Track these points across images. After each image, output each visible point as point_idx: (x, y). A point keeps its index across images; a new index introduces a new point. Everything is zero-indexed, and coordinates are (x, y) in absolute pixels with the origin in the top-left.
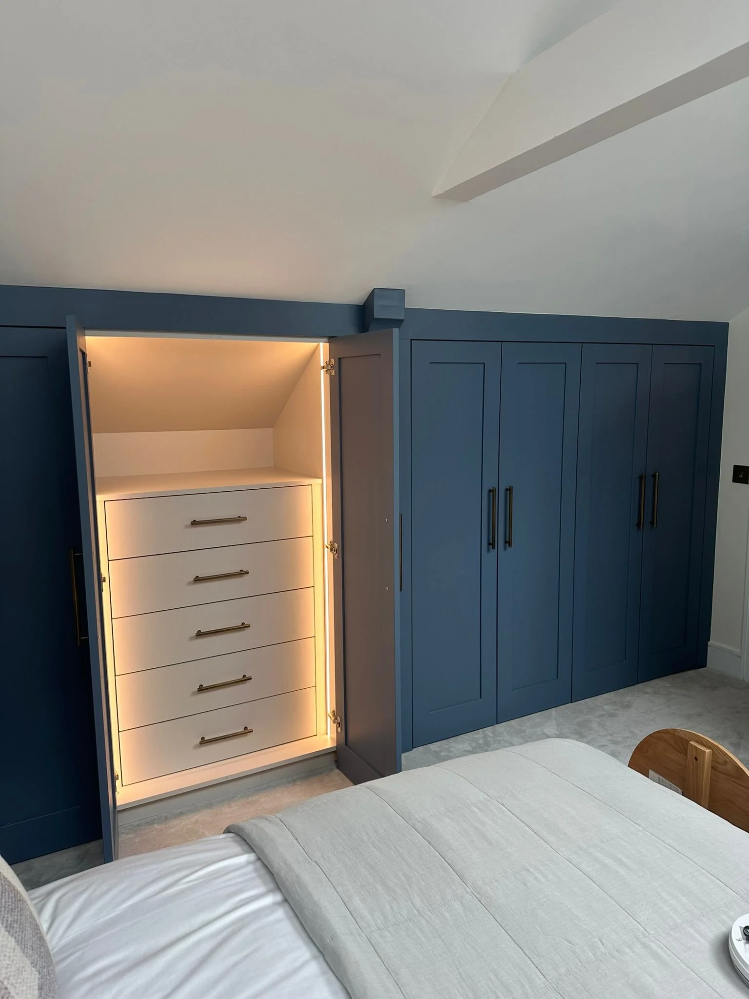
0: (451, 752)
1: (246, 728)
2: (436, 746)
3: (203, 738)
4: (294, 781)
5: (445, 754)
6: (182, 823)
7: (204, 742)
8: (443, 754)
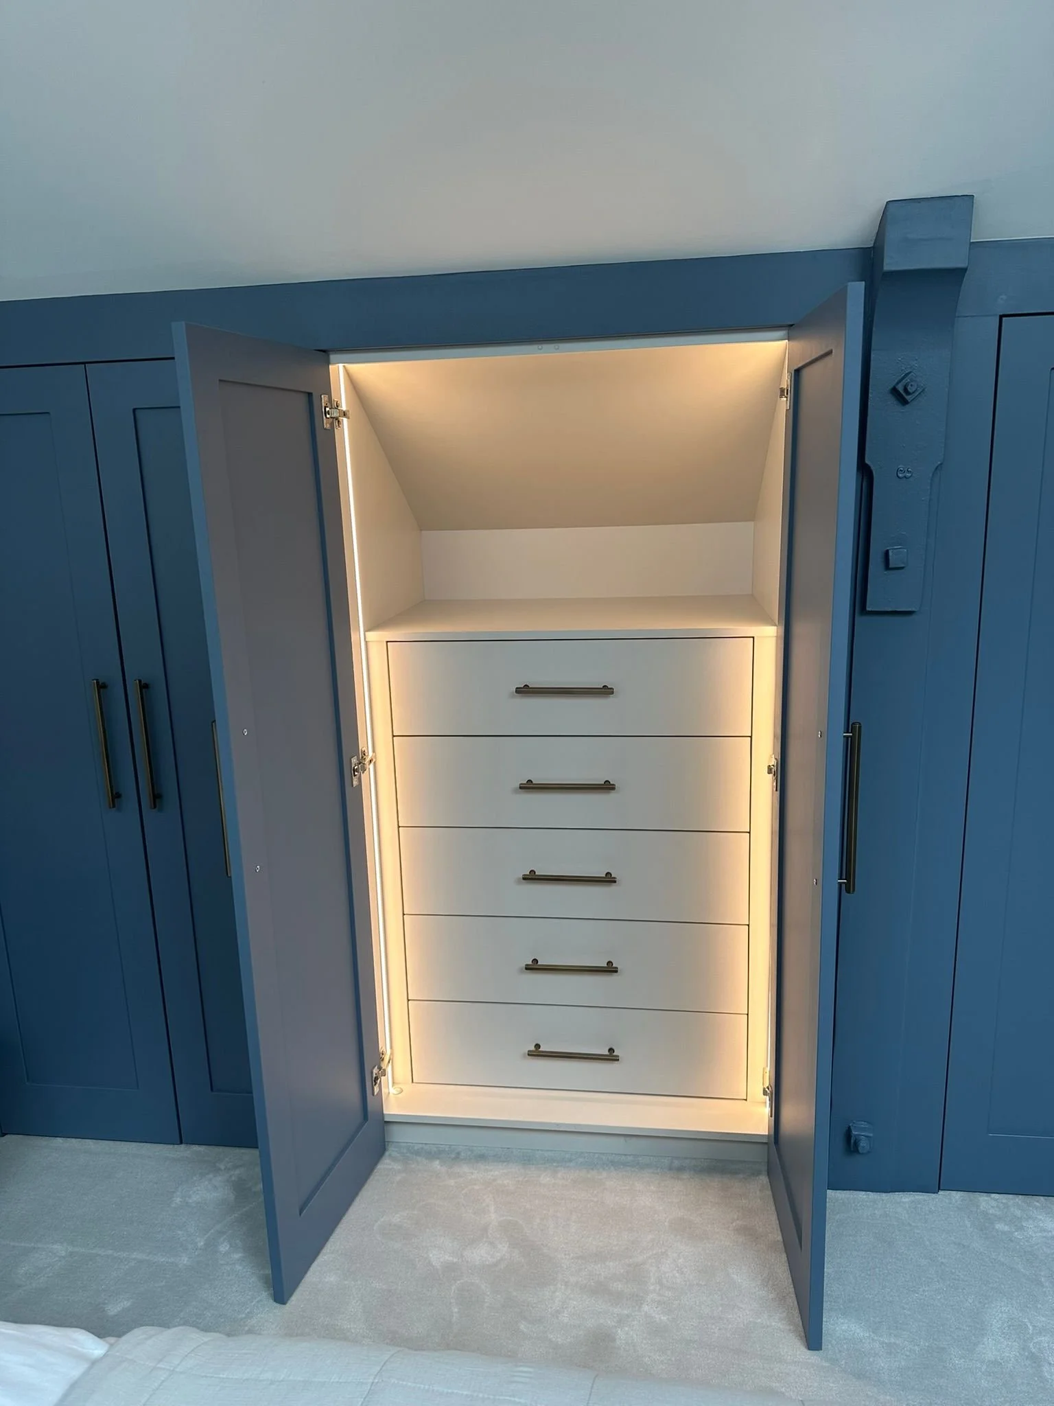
0: (1021, 1228)
1: (611, 1050)
2: (994, 1203)
3: (538, 1046)
4: (681, 1169)
5: (1006, 1228)
6: (472, 1173)
7: (537, 1053)
8: (999, 1226)
